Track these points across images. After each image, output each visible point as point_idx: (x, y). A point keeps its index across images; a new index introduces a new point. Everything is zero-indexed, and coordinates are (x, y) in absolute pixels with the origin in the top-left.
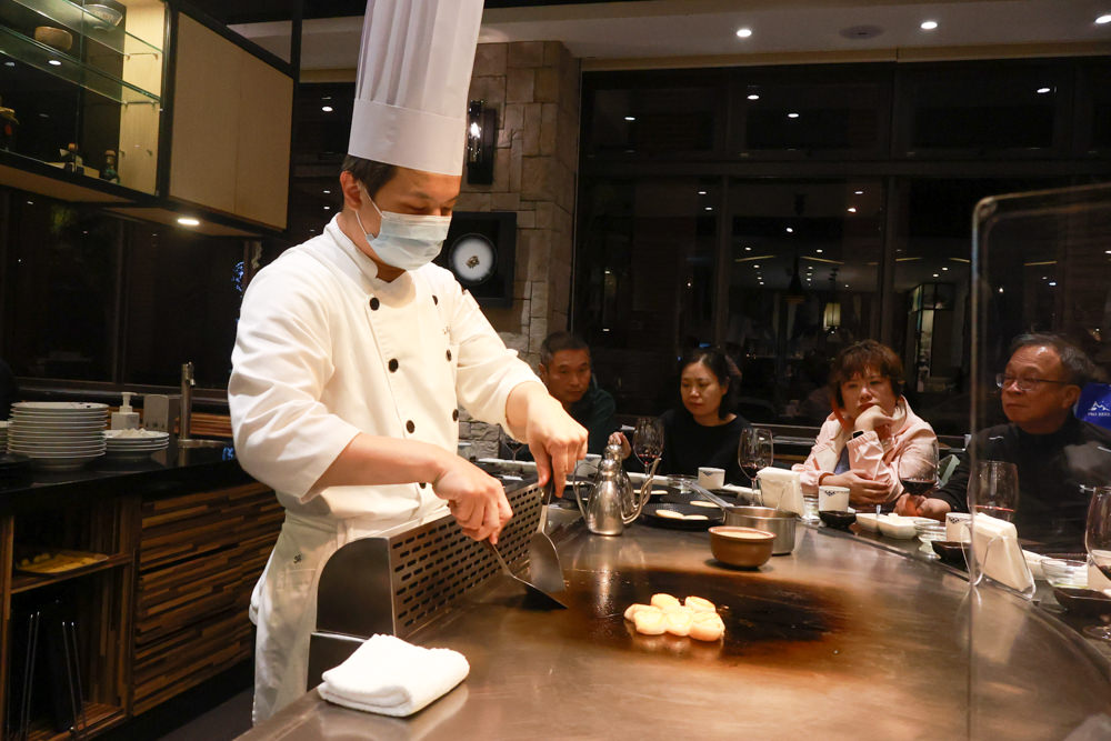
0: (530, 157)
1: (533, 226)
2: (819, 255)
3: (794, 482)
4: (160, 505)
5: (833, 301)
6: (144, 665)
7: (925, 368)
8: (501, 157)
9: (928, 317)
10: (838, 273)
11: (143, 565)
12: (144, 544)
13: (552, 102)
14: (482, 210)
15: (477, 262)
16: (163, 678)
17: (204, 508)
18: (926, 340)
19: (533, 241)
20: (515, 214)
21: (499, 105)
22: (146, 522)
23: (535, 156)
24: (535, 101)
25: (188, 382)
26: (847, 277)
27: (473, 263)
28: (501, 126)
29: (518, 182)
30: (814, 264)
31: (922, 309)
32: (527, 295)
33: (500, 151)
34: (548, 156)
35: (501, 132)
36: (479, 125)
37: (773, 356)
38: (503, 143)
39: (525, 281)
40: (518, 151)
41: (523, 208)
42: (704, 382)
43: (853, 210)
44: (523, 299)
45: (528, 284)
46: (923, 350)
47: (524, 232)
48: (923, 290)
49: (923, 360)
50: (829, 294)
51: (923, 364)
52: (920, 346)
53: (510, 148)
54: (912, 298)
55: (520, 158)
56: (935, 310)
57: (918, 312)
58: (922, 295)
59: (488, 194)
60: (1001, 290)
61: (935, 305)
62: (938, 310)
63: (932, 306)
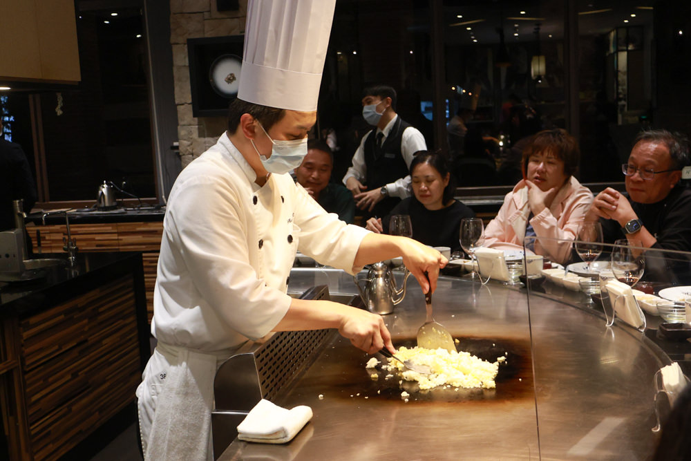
2: (523, 16)
3: (500, 258)
4: (33, 320)
5: (538, 54)
6: (38, 437)
7: (623, 102)
9: (623, 57)
10: (541, 27)
11: (29, 366)
12: (27, 351)
14: (232, 33)
15: (234, 78)
16: (51, 446)
17: (62, 317)
18: (622, 78)
22: (25, 335)
25: (21, 215)
26: (550, 29)
27: (231, 79)
31: (617, 51)
37: (490, 105)
42: (431, 178)
46: (620, 88)
48: (617, 33)
49: (621, 96)
50: (534, 47)
51: (621, 100)
52: (618, 85)
54: (609, 41)
56: (627, 51)
57: (614, 53)
58: (617, 38)
59: (236, 19)
60: (681, 33)
61: (627, 47)
62: (630, 51)
63: (625, 48)
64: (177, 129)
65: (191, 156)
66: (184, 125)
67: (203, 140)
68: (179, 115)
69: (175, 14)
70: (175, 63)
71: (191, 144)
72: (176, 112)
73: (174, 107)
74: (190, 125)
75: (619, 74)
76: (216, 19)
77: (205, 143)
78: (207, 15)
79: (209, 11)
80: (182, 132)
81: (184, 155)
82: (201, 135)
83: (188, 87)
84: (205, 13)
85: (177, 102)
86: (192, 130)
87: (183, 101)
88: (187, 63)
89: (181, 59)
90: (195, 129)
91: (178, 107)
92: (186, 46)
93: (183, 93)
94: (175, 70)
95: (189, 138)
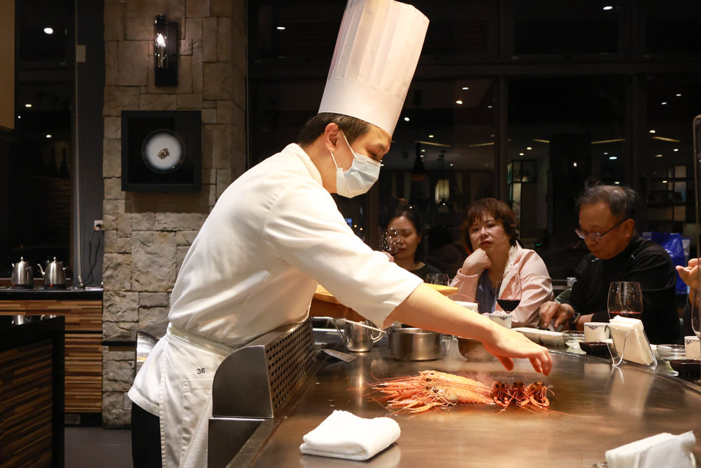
0: (209, 63)
1: (215, 122)
2: (431, 140)
5: (443, 179)
8: (184, 64)
9: (517, 188)
10: (445, 154)
13: (227, 17)
14: (169, 109)
15: (168, 154)
18: (516, 208)
19: (216, 134)
20: (200, 112)
21: (180, 19)
23: (212, 63)
24: (212, 16)
26: (452, 157)
27: (164, 154)
28: (183, 37)
29: (201, 84)
30: (425, 147)
31: (513, 182)
32: (212, 180)
33: (182, 57)
34: (225, 62)
35: (183, 42)
36: (163, 35)
38: (185, 51)
39: (211, 168)
40: (199, 58)
41: (206, 106)
42: (407, 231)
43: (460, 102)
44: (211, 184)
45: (213, 171)
47: (208, 127)
48: (513, 165)
53: (192, 55)
55: (201, 64)
56: (522, 183)
57: (510, 184)
58: (513, 170)
59: (174, 95)
60: (575, 165)
61: (521, 179)
62: (524, 182)
63: (519, 180)
64: (102, 202)
65: (115, 232)
66: (110, 199)
67: (129, 215)
68: (106, 189)
69: (109, 86)
70: (105, 135)
71: (116, 219)
72: (103, 185)
73: (101, 181)
74: (116, 199)
75: (514, 204)
76: (152, 93)
77: (131, 218)
78: (143, 90)
79: (146, 86)
80: (107, 206)
81: (107, 230)
82: (128, 210)
83: (118, 160)
84: (142, 88)
85: (104, 175)
86: (118, 204)
87: (111, 175)
88: (119, 135)
89: (113, 131)
90: (121, 204)
91: (106, 180)
92: (120, 119)
93: (113, 166)
94: (105, 142)
95: (114, 212)
